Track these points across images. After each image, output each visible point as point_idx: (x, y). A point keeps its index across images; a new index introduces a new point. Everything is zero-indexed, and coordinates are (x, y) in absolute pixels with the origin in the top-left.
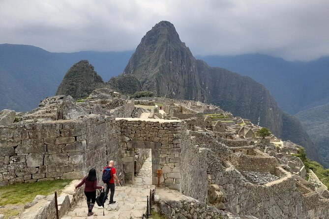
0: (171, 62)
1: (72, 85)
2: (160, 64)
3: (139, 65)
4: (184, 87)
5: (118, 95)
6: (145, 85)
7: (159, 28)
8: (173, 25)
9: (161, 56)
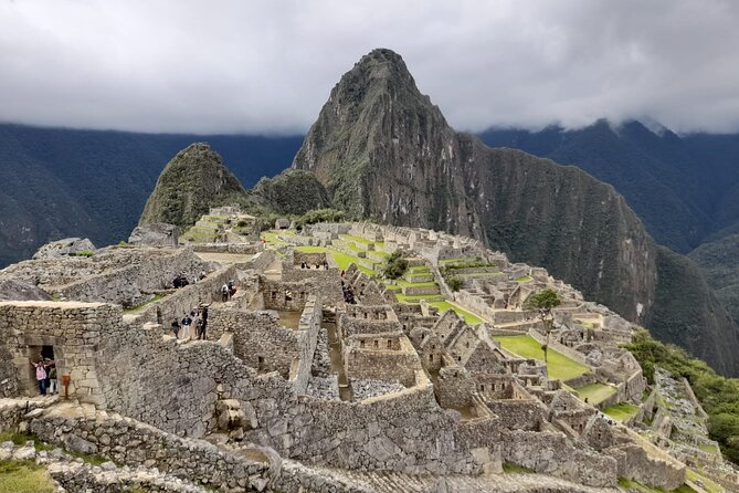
0: (396, 141)
1: (175, 197)
2: (371, 146)
3: (327, 148)
4: (427, 195)
5: (253, 223)
6: (337, 193)
7: (369, 63)
8: (399, 57)
9: (374, 128)
